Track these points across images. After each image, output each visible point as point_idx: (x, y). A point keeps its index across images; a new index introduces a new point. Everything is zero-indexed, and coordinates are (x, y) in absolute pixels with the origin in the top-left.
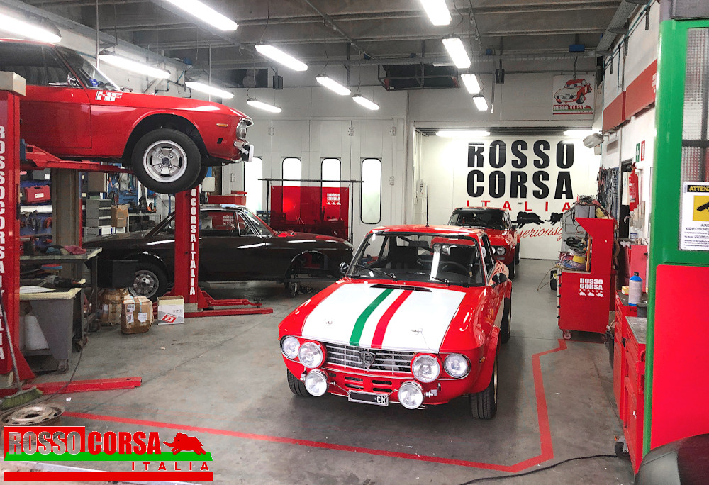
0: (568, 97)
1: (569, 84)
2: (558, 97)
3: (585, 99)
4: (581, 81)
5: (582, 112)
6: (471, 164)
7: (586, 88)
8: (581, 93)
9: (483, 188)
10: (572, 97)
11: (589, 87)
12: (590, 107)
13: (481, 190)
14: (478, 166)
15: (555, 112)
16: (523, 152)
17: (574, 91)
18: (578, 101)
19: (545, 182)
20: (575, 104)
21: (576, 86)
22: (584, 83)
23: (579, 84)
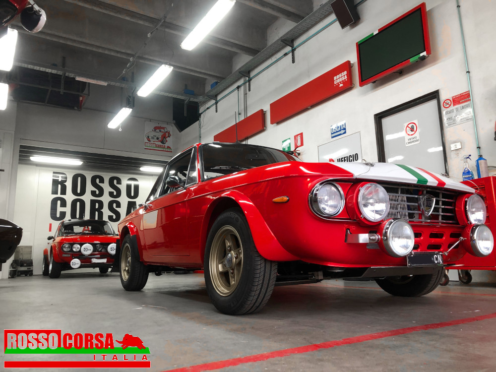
0: (155, 138)
1: (156, 128)
2: (148, 137)
3: (167, 141)
4: (163, 128)
5: (164, 150)
6: (55, 192)
7: (167, 134)
8: (164, 137)
9: (65, 212)
10: (158, 138)
11: (169, 133)
12: (170, 148)
13: (63, 215)
14: (61, 194)
15: (146, 148)
16: (101, 184)
17: (160, 135)
18: (162, 142)
19: (118, 209)
20: (160, 143)
21: (160, 131)
22: (166, 130)
23: (162, 130)
